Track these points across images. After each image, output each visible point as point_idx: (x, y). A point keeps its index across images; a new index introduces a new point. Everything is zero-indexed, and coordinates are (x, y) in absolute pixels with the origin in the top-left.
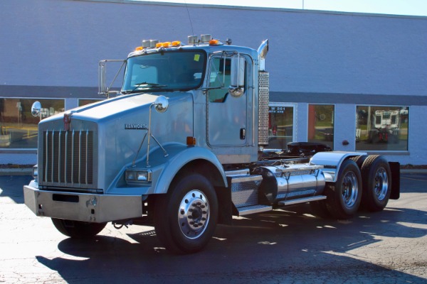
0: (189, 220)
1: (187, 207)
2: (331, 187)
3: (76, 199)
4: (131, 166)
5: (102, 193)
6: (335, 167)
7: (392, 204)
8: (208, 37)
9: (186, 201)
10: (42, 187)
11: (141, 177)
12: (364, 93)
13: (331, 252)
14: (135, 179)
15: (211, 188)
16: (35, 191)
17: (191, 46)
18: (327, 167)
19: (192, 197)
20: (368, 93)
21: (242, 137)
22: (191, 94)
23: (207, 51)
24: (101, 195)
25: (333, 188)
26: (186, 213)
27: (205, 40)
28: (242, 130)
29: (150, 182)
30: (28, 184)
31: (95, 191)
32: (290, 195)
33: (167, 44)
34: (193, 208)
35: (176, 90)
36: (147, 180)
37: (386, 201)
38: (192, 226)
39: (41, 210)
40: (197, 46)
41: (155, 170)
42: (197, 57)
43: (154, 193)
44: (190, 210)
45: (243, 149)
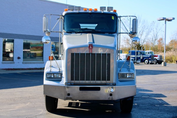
3: (99, 89)
5: (115, 85)
14: (125, 77)
16: (64, 86)
23: (117, 15)
31: (112, 84)
36: (133, 78)
39: (69, 97)
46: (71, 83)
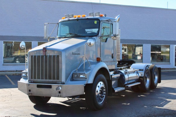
0: (100, 95)
1: (99, 89)
2: (141, 79)
3: (50, 87)
4: (75, 71)
5: (64, 84)
6: (143, 70)
7: (159, 85)
8: (99, 13)
9: (98, 87)
10: (30, 82)
11: (81, 76)
12: (125, 39)
13: (157, 107)
14: (78, 77)
15: (106, 80)
16: (27, 84)
17: (92, 17)
18: (140, 70)
19: (100, 84)
20: (126, 39)
21: (112, 58)
22: (94, 38)
23: (100, 19)
24: (64, 85)
25: (142, 79)
26: (99, 92)
27: (97, 14)
28: (112, 54)
29: (86, 78)
30: (19, 80)
31: (61, 83)
32: (129, 82)
33: (76, 16)
34: (101, 89)
35: (87, 36)
36: (85, 78)
37: (157, 84)
38: (100, 97)
39: (30, 92)
40: (95, 17)
41: (88, 73)
42: (96, 22)
43: (88, 83)
44: (100, 90)
45: (113, 63)
46: (31, 81)
